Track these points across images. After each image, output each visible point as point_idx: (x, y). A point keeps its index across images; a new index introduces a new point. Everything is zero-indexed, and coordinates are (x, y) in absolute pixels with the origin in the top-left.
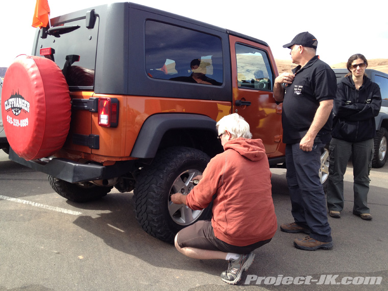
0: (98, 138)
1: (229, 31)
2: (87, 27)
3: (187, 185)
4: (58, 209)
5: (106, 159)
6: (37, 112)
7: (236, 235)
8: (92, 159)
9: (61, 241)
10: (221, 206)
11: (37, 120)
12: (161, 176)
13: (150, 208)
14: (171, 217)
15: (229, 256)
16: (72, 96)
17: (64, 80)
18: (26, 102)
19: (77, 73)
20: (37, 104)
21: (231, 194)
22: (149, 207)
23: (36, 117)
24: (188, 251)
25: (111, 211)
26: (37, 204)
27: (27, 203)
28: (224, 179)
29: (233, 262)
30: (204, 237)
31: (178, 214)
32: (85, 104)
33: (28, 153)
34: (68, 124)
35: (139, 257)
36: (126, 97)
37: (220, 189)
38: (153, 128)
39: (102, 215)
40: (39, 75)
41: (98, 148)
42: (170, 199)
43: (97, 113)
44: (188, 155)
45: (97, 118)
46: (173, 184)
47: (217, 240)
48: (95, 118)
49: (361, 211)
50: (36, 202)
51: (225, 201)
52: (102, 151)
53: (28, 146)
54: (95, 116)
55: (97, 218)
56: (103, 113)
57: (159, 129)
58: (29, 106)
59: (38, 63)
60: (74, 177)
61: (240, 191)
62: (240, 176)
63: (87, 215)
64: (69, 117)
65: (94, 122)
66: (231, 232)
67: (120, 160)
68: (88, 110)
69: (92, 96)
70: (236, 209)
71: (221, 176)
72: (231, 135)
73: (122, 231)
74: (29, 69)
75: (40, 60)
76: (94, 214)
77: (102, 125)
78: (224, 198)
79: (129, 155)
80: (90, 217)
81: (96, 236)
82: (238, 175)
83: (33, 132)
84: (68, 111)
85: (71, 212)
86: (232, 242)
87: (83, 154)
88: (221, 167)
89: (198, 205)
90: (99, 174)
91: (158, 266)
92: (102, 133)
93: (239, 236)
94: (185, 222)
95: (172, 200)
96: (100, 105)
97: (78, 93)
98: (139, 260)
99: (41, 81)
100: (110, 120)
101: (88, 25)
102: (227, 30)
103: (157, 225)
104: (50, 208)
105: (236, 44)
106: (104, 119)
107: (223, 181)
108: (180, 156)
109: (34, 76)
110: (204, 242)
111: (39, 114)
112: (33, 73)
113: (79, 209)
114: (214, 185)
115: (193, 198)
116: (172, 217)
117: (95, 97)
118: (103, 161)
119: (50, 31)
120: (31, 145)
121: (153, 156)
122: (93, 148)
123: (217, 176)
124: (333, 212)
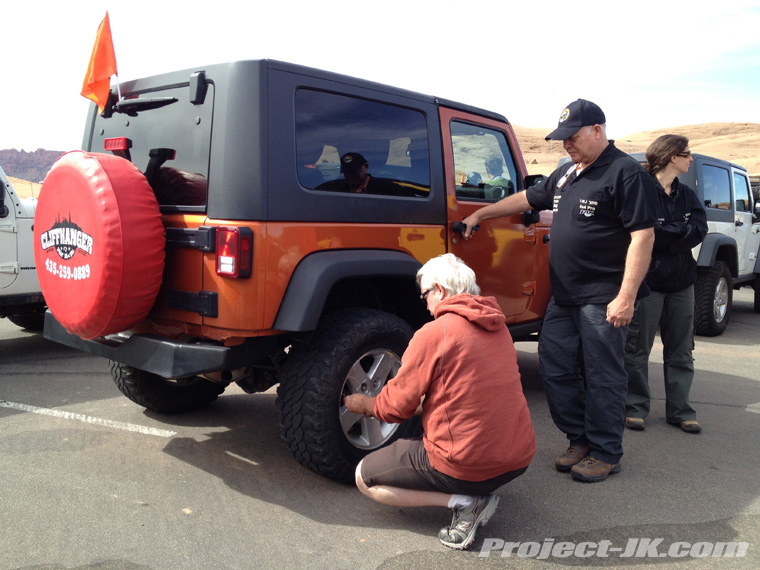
0: (215, 298)
1: (440, 99)
2: (192, 102)
3: (371, 376)
4: (132, 428)
5: (229, 335)
6: (108, 254)
7: (469, 462)
8: (205, 334)
9: (146, 483)
10: (439, 413)
11: (108, 267)
12: (327, 362)
13: (309, 419)
14: (344, 436)
15: (454, 501)
16: (166, 224)
17: (152, 197)
18: (85, 236)
19: (172, 182)
20: (107, 240)
21: (457, 391)
22: (307, 417)
23: (106, 262)
24: (380, 492)
25: (228, 426)
26: (89, 418)
27: (72, 417)
28: (444, 364)
29: (462, 510)
30: (412, 467)
31: (357, 430)
32: (191, 237)
33: (88, 327)
34: (161, 273)
35: (290, 507)
36: (264, 224)
37: (437, 383)
38: (313, 277)
39: (214, 435)
40: (110, 188)
41: (215, 315)
42: (343, 403)
43: (215, 253)
44: (373, 324)
45: (214, 262)
46: (348, 376)
47: (434, 472)
48: (209, 263)
49: (682, 417)
50: (88, 415)
51: (448, 404)
52: (222, 320)
53: (90, 313)
54: (210, 259)
55: (206, 442)
56: (224, 254)
57: (322, 278)
58: (90, 244)
59: (105, 167)
60: (175, 367)
61: (471, 385)
62: (470, 358)
63: (187, 436)
64: (161, 262)
65: (207, 270)
66: (460, 457)
67: (256, 335)
68: (196, 248)
69: (204, 224)
70: (468, 417)
71: (438, 360)
72: (445, 292)
73: (255, 463)
74: (90, 178)
75: (109, 161)
76: (200, 433)
77: (224, 276)
78: (445, 398)
79: (270, 326)
80: (192, 441)
81: (208, 474)
82: (466, 356)
83: (100, 290)
84: (159, 252)
85: (155, 432)
86: (461, 474)
87: (186, 326)
88: (437, 343)
89: (397, 413)
90: (220, 362)
91: (326, 522)
92: (222, 288)
93: (475, 464)
94: (368, 443)
95: (347, 405)
96: (219, 238)
97: (178, 218)
98: (292, 512)
99: (113, 199)
100: (238, 265)
101: (194, 99)
102: (436, 98)
103: (321, 450)
104: (116, 425)
105: (452, 123)
106: (227, 264)
107: (441, 368)
108: (358, 325)
109: (101, 190)
110: (410, 476)
111: (111, 257)
112: (99, 185)
113: (170, 426)
114: (424, 375)
115: (386, 402)
116: (347, 436)
117: (209, 224)
118: (225, 338)
119: (121, 106)
120: (95, 313)
121: (313, 328)
122: (206, 315)
123: (429, 360)
124: (631, 419)
